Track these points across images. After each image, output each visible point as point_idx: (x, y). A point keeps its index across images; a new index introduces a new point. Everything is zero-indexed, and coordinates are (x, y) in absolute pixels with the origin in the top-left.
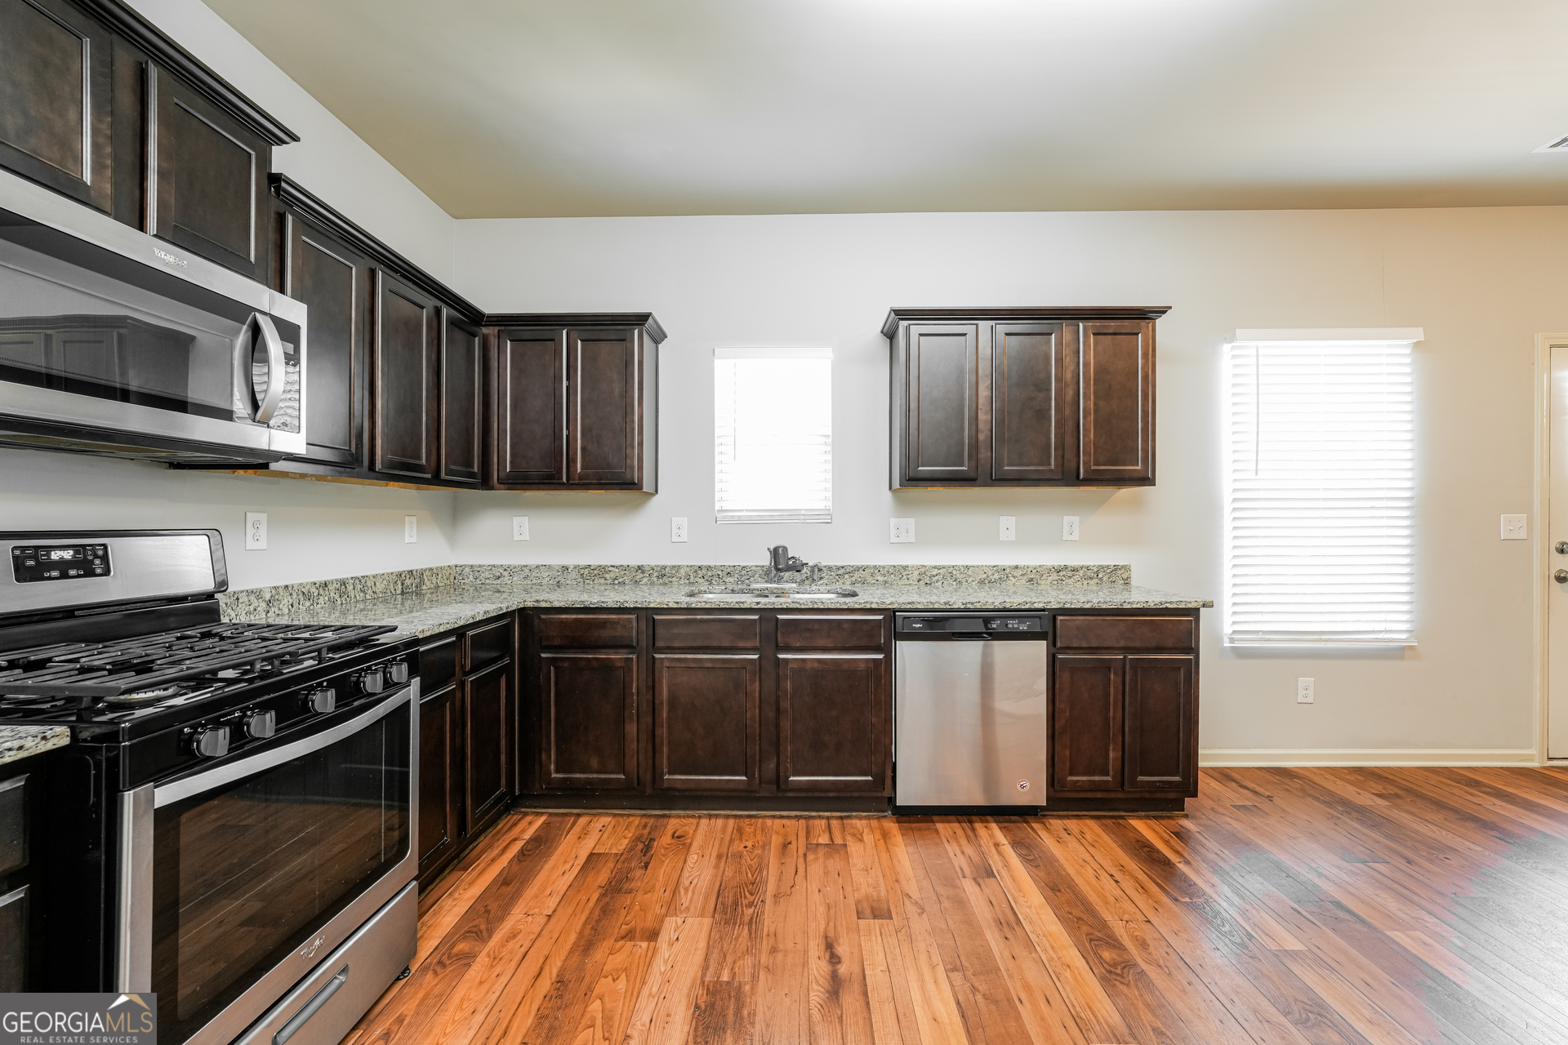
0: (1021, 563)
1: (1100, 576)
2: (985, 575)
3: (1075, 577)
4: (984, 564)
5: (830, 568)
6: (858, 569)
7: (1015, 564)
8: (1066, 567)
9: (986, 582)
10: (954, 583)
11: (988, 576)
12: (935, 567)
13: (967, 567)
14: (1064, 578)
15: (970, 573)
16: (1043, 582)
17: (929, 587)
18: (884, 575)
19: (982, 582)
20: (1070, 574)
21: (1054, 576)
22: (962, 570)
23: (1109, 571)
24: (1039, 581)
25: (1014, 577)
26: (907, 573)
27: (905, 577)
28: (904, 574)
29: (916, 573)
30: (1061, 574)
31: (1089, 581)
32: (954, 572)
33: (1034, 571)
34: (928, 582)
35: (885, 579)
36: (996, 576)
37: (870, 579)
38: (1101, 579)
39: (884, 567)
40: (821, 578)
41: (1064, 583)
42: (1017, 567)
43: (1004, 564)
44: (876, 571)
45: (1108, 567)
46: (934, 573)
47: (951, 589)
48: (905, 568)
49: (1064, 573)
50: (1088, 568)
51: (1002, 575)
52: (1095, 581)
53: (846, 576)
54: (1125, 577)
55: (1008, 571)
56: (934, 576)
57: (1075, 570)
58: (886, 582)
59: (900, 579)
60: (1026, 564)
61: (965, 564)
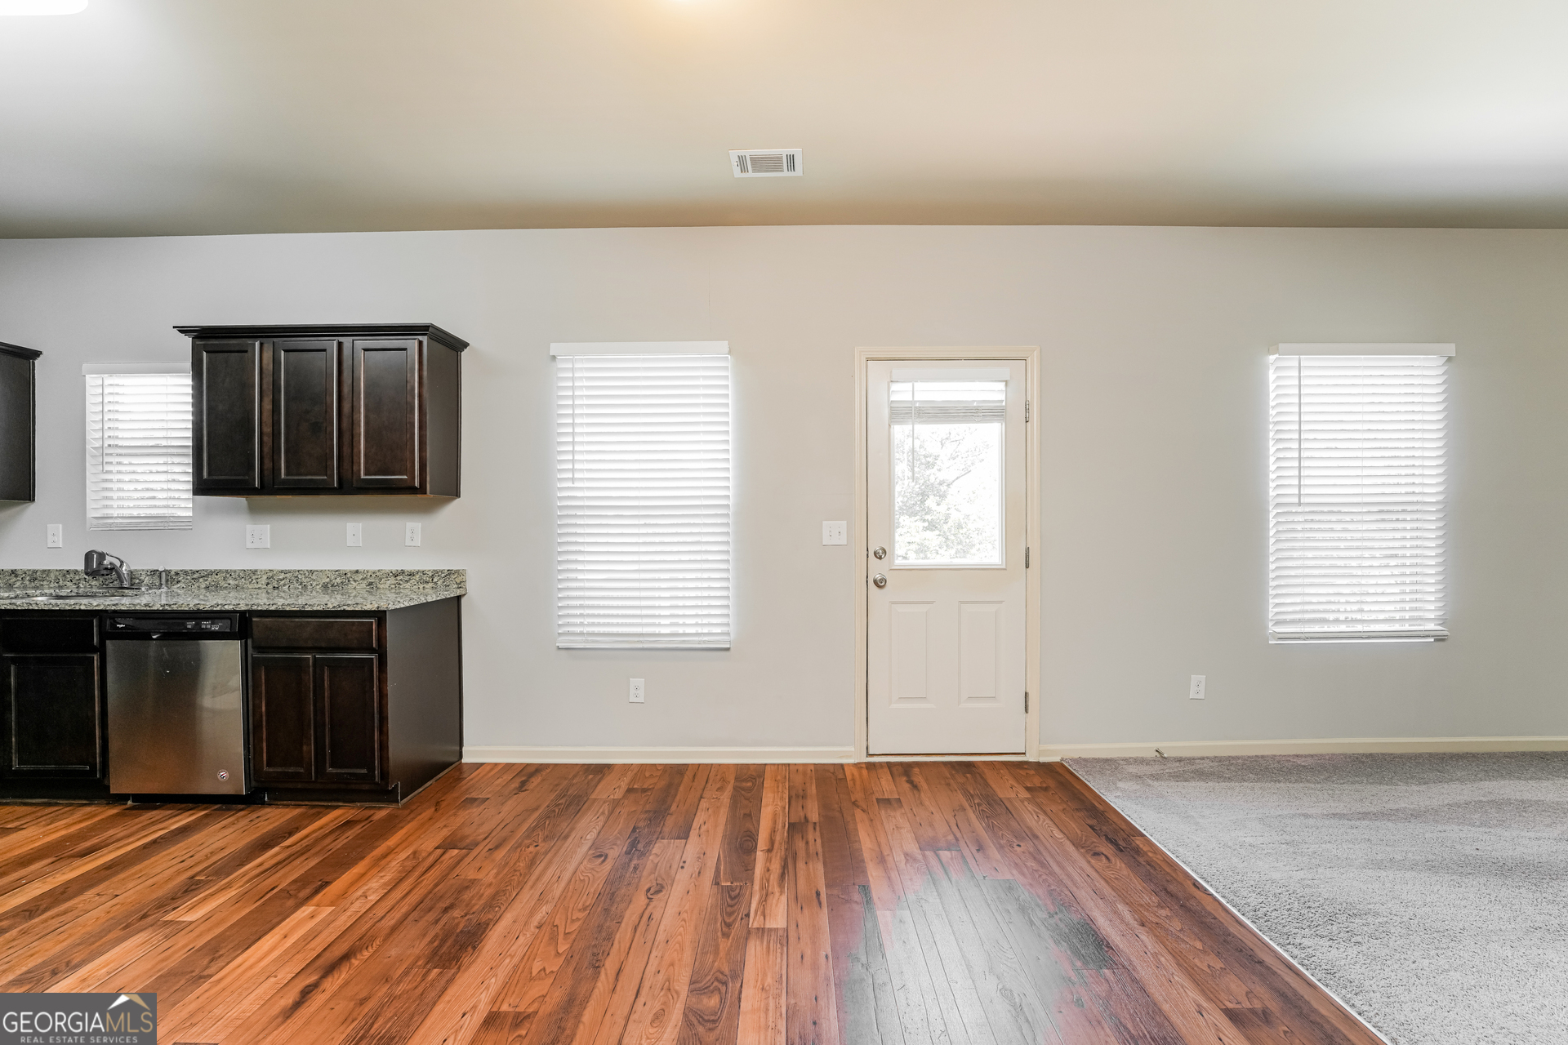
0: (360, 568)
1: (435, 580)
2: (328, 579)
3: (411, 581)
4: (327, 569)
5: (186, 573)
6: (211, 573)
7: (356, 569)
8: (403, 572)
9: (329, 585)
10: (300, 587)
11: (331, 581)
12: (282, 572)
13: (312, 572)
14: (401, 582)
15: (314, 577)
16: (382, 586)
17: (276, 591)
18: (235, 579)
19: (325, 586)
20: (407, 578)
21: (392, 580)
22: (307, 574)
23: (443, 575)
24: (379, 585)
25: (355, 581)
26: (256, 577)
27: (254, 581)
28: (254, 578)
29: (265, 577)
30: (398, 578)
31: (425, 585)
32: (300, 576)
33: (374, 576)
34: (276, 586)
35: (236, 582)
36: (338, 580)
37: (223, 584)
38: (436, 583)
39: (235, 572)
40: (179, 582)
41: (401, 587)
42: (357, 572)
43: (345, 569)
44: (228, 575)
45: (442, 571)
46: (281, 577)
47: (297, 592)
48: (255, 572)
49: (401, 577)
50: (423, 573)
51: (345, 578)
52: (430, 585)
53: (201, 580)
54: (458, 582)
55: (349, 575)
56: (281, 580)
57: (411, 574)
58: (237, 586)
59: (250, 582)
60: (366, 569)
61: (310, 569)
